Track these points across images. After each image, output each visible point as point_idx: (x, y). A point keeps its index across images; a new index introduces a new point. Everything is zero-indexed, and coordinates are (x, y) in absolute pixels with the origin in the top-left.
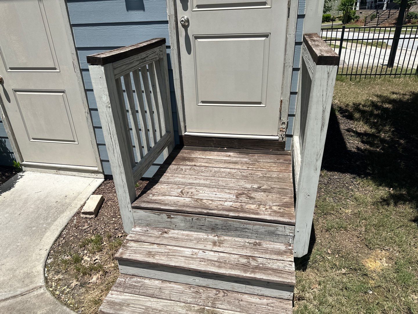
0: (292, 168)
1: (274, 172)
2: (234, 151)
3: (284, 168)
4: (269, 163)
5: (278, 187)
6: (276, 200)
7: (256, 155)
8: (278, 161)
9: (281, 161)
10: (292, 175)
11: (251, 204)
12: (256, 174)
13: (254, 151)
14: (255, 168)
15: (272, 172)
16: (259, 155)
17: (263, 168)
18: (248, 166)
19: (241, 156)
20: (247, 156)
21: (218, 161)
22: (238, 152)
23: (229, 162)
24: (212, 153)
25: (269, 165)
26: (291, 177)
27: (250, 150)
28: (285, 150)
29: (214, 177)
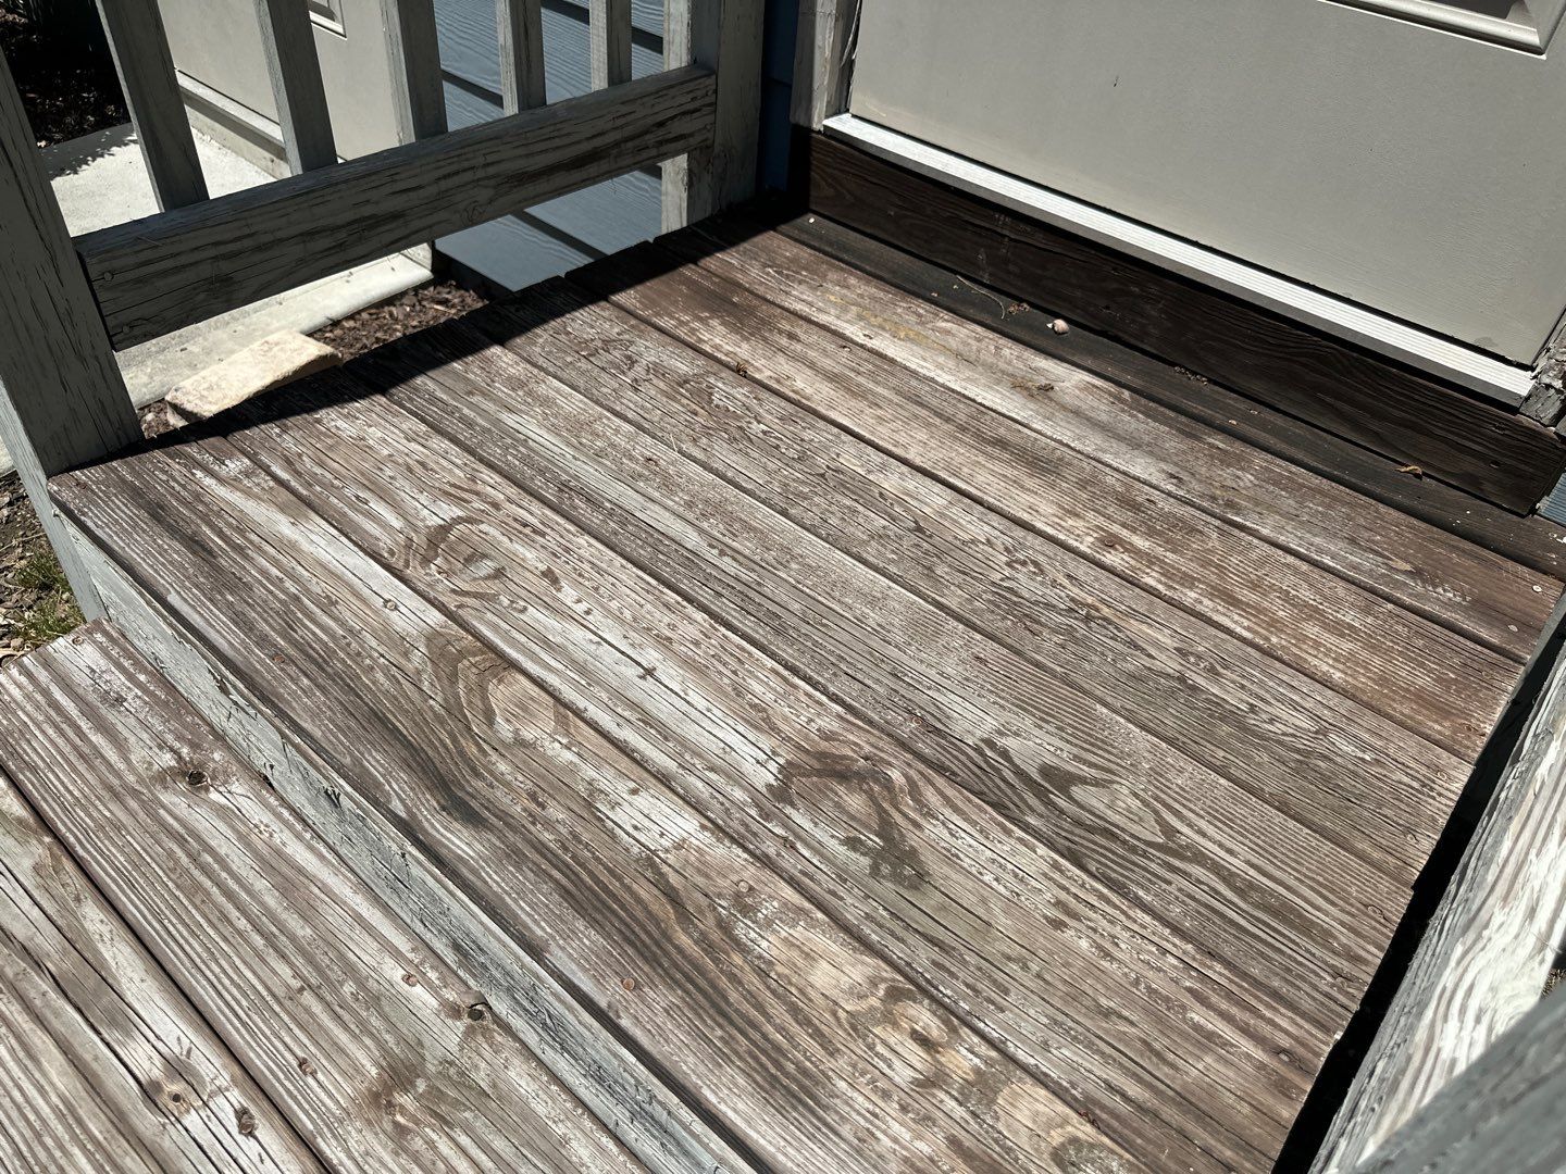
0: (1499, 713)
1: (1305, 685)
2: (1110, 370)
3: (1424, 681)
4: (1316, 574)
5: (1236, 864)
6: (1107, 1014)
7: (1260, 459)
8: (1412, 591)
9: (1443, 599)
10: (1458, 787)
11: (846, 928)
12: (1135, 627)
13: (1263, 426)
14: (1168, 573)
15: (1286, 675)
16: (1281, 467)
17: (1232, 601)
18: (1116, 529)
19: (1136, 423)
20: (1174, 443)
21: (928, 399)
22: (1138, 383)
23: (1001, 443)
24: (946, 322)
25: (1306, 594)
26: (1441, 808)
27: (1242, 405)
28: (1534, 511)
29: (784, 513)
